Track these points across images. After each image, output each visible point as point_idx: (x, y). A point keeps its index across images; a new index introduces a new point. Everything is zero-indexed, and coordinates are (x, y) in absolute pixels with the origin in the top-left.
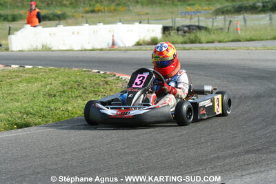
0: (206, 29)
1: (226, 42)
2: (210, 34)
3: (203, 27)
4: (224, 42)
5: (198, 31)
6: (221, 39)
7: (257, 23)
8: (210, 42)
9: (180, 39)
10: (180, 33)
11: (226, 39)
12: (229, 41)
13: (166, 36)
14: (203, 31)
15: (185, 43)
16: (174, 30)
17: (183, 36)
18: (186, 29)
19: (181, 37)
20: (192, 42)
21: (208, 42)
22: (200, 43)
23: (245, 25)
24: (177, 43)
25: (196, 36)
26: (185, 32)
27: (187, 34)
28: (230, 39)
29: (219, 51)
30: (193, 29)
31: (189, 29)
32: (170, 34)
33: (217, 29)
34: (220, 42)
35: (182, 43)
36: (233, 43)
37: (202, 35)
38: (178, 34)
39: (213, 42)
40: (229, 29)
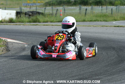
0: (42, 14)
1: (55, 22)
2: (45, 17)
3: (41, 13)
4: (54, 22)
5: (38, 15)
6: (52, 20)
7: (73, 11)
8: (45, 22)
9: (27, 20)
10: (27, 16)
11: (55, 21)
12: (57, 22)
13: (18, 18)
14: (41, 15)
15: (30, 22)
16: (23, 14)
17: (29, 18)
18: (30, 14)
19: (27, 18)
20: (34, 22)
21: (43, 22)
22: (39, 22)
23: (65, 12)
24: (25, 22)
25: (37, 18)
26: (30, 16)
27: (31, 17)
28: (57, 21)
29: (55, 26)
30: (35, 14)
31: (32, 14)
32: (20, 16)
33: (49, 14)
34: (51, 22)
35: (28, 22)
36: (59, 23)
37: (40, 18)
38: (26, 17)
39: (47, 22)
40: (56, 14)
